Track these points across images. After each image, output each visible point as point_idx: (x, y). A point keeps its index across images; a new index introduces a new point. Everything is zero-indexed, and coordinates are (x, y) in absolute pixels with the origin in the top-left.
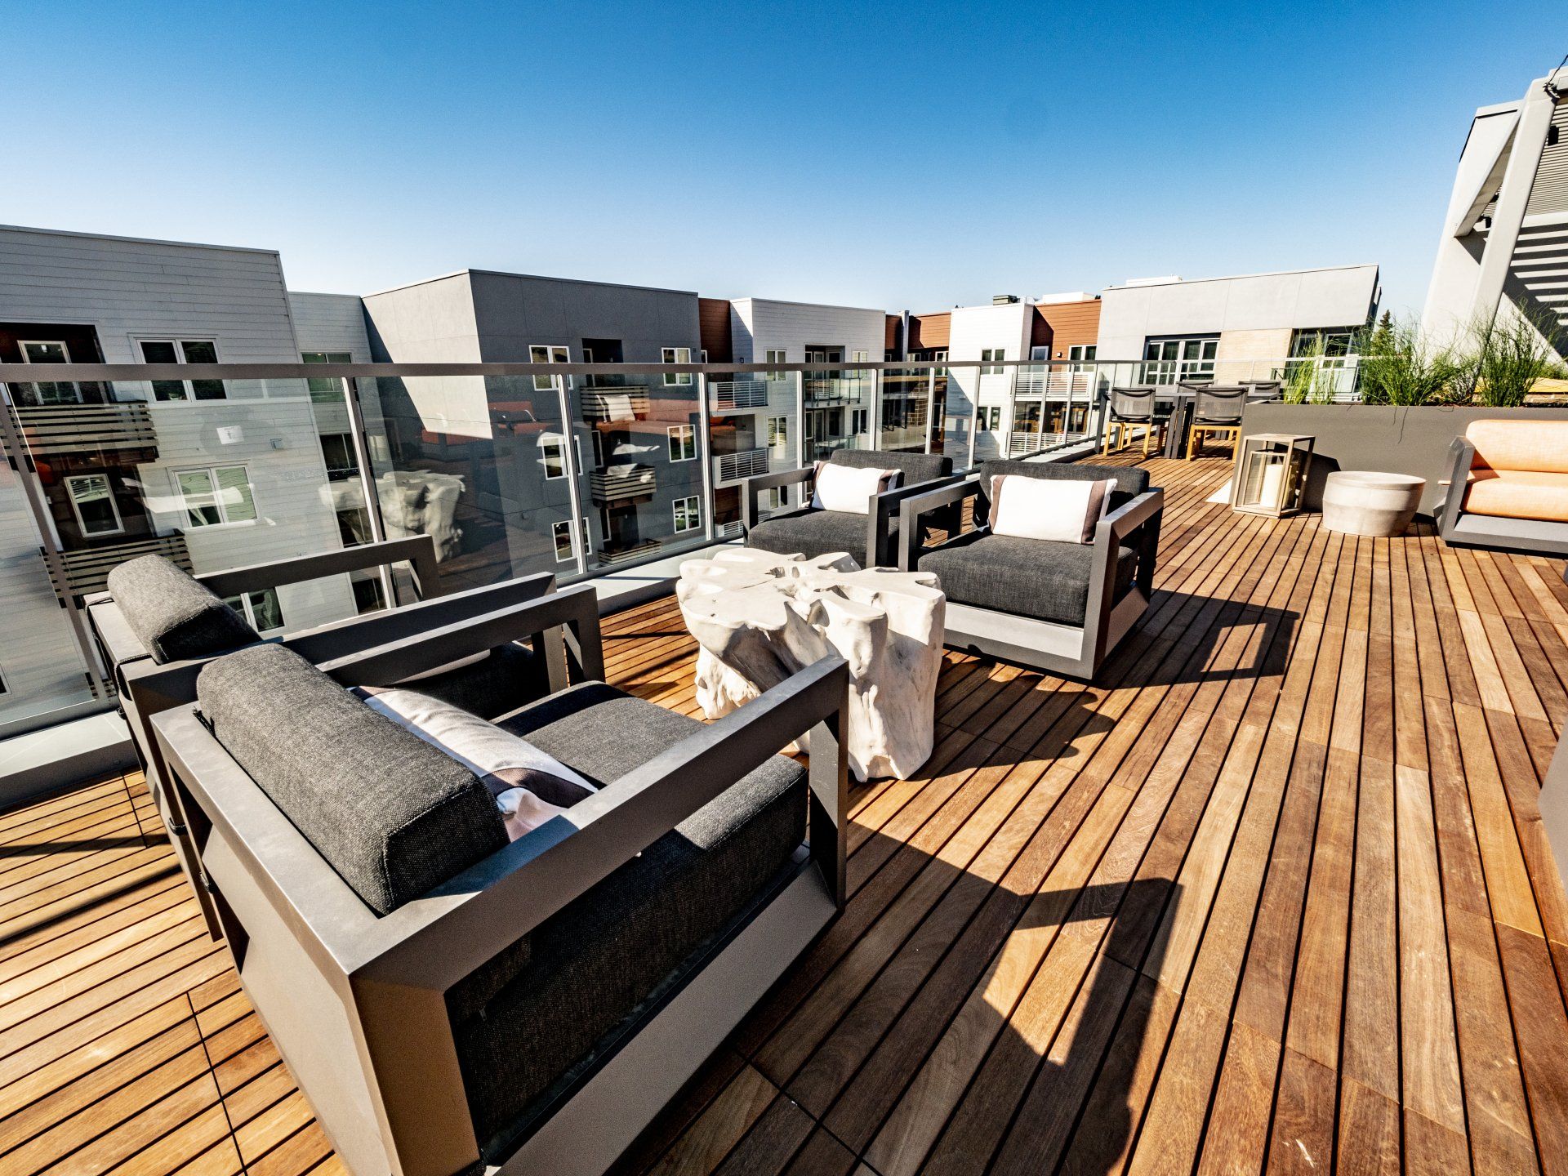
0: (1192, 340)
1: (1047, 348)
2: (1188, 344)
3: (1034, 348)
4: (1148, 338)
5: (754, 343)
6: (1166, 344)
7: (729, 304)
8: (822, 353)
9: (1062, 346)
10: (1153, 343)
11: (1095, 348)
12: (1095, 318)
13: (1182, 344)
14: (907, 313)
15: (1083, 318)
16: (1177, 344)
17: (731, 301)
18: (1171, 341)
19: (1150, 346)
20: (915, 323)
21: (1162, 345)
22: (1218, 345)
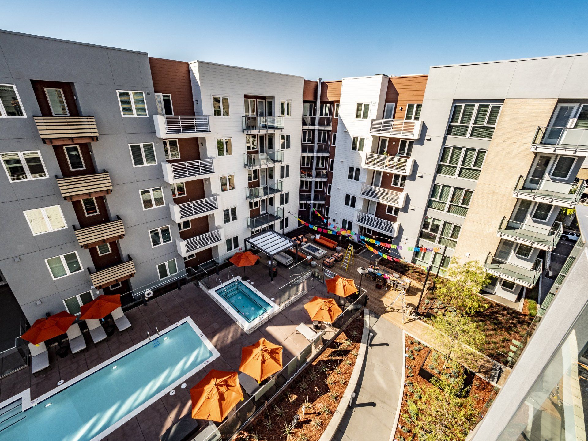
0: (484, 103)
1: (394, 104)
2: (480, 106)
3: (387, 104)
4: (455, 101)
5: (201, 91)
6: (466, 105)
7: (188, 65)
8: (264, 100)
9: (403, 102)
10: (458, 104)
11: (421, 105)
12: (422, 86)
13: (477, 106)
14: (320, 80)
15: (417, 87)
16: (473, 106)
17: (189, 63)
18: (470, 103)
19: (456, 106)
20: (324, 85)
21: (463, 106)
22: (501, 108)
